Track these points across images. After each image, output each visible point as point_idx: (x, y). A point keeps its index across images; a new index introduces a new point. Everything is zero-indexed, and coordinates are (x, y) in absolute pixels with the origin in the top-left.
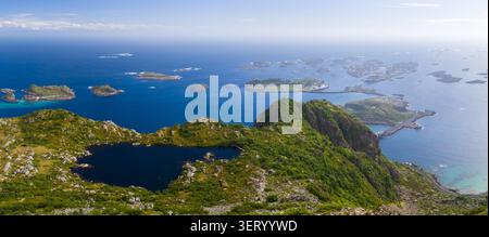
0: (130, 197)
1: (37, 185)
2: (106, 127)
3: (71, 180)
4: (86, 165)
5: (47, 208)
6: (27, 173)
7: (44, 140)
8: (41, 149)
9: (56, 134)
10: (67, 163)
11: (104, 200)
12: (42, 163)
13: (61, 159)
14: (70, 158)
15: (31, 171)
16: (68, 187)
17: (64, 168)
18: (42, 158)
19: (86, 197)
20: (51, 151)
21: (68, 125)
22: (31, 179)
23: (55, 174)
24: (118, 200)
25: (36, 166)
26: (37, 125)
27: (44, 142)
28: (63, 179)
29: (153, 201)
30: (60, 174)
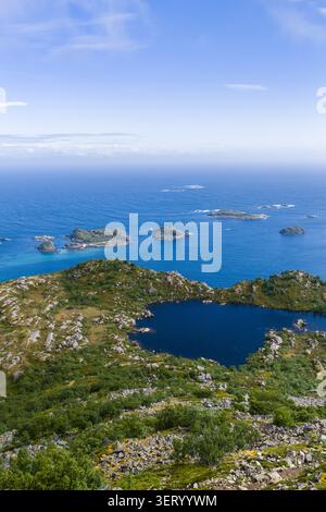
0: (199, 373)
1: (87, 360)
2: (170, 279)
3: (129, 351)
4: (147, 330)
5: (102, 391)
6: (76, 344)
7: (94, 299)
8: (91, 311)
9: (109, 290)
10: (124, 328)
11: (168, 376)
12: (93, 329)
13: (116, 322)
14: (127, 321)
15: (80, 342)
16: (126, 361)
17: (120, 334)
18: (93, 322)
19: (149, 372)
20: (103, 313)
21: (123, 278)
22: (81, 352)
23: (110, 342)
24: (185, 377)
25: (85, 335)
26: (84, 279)
27: (95, 302)
28: (120, 349)
29: (227, 379)
30: (116, 342)
